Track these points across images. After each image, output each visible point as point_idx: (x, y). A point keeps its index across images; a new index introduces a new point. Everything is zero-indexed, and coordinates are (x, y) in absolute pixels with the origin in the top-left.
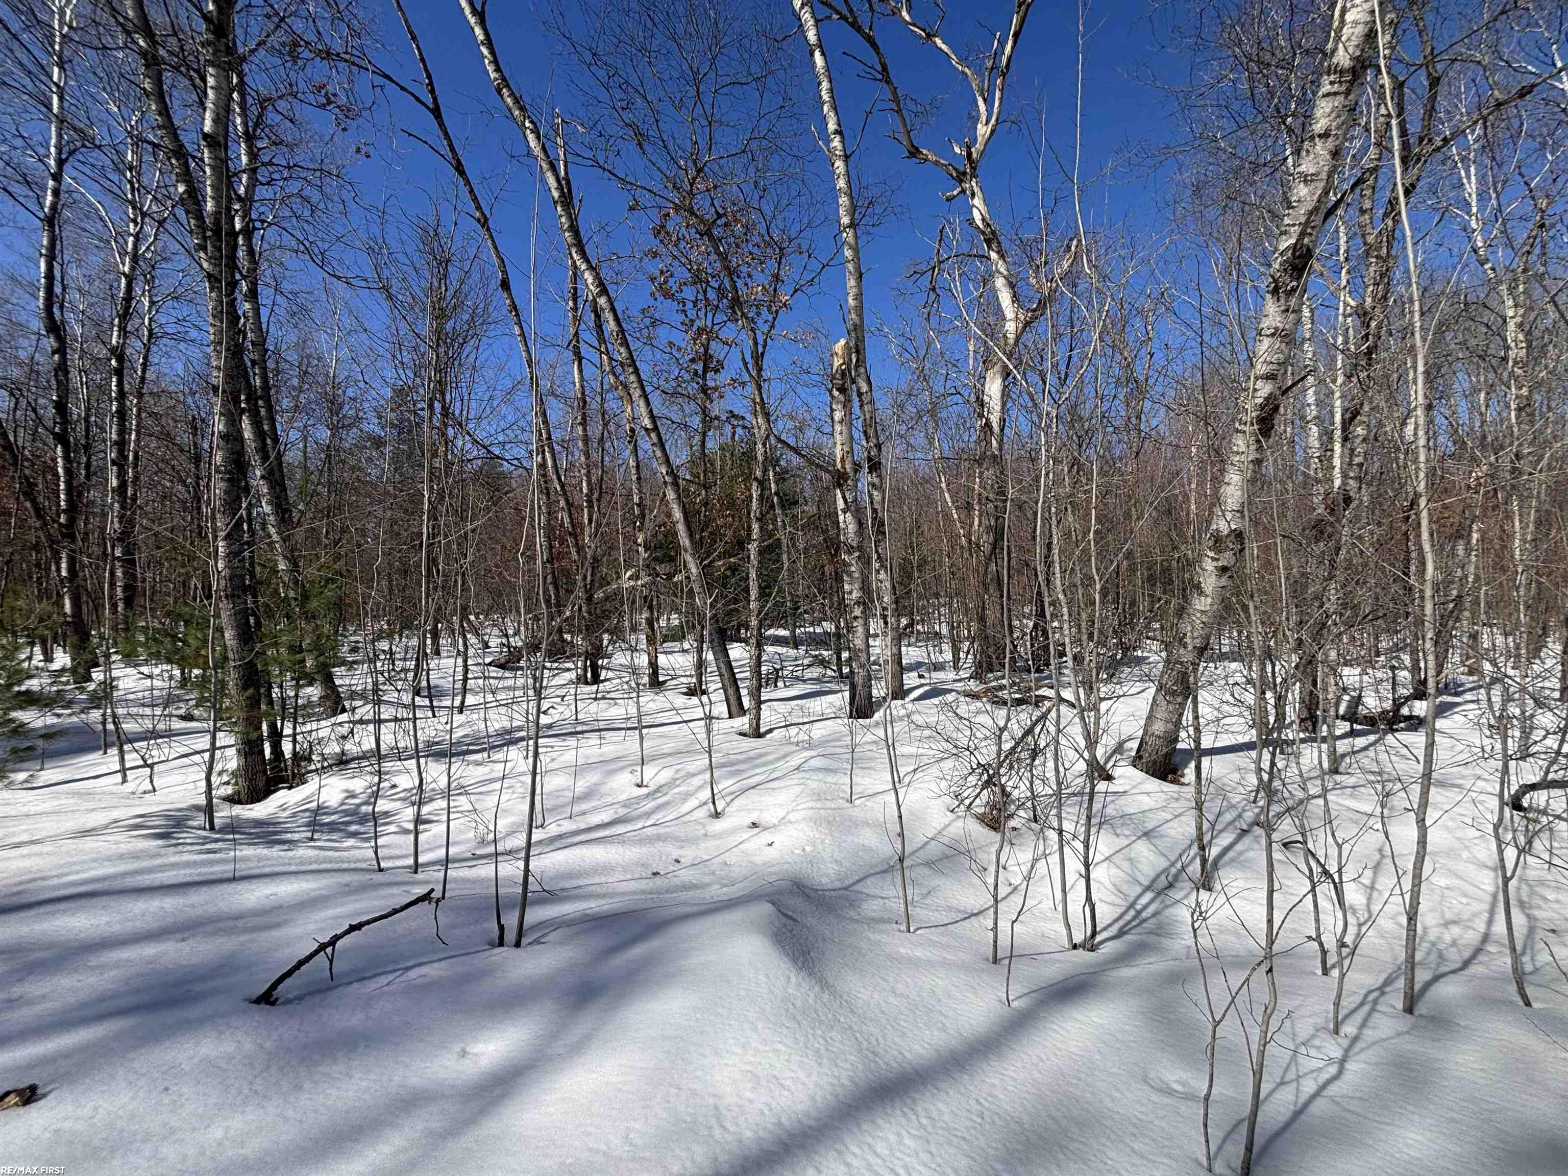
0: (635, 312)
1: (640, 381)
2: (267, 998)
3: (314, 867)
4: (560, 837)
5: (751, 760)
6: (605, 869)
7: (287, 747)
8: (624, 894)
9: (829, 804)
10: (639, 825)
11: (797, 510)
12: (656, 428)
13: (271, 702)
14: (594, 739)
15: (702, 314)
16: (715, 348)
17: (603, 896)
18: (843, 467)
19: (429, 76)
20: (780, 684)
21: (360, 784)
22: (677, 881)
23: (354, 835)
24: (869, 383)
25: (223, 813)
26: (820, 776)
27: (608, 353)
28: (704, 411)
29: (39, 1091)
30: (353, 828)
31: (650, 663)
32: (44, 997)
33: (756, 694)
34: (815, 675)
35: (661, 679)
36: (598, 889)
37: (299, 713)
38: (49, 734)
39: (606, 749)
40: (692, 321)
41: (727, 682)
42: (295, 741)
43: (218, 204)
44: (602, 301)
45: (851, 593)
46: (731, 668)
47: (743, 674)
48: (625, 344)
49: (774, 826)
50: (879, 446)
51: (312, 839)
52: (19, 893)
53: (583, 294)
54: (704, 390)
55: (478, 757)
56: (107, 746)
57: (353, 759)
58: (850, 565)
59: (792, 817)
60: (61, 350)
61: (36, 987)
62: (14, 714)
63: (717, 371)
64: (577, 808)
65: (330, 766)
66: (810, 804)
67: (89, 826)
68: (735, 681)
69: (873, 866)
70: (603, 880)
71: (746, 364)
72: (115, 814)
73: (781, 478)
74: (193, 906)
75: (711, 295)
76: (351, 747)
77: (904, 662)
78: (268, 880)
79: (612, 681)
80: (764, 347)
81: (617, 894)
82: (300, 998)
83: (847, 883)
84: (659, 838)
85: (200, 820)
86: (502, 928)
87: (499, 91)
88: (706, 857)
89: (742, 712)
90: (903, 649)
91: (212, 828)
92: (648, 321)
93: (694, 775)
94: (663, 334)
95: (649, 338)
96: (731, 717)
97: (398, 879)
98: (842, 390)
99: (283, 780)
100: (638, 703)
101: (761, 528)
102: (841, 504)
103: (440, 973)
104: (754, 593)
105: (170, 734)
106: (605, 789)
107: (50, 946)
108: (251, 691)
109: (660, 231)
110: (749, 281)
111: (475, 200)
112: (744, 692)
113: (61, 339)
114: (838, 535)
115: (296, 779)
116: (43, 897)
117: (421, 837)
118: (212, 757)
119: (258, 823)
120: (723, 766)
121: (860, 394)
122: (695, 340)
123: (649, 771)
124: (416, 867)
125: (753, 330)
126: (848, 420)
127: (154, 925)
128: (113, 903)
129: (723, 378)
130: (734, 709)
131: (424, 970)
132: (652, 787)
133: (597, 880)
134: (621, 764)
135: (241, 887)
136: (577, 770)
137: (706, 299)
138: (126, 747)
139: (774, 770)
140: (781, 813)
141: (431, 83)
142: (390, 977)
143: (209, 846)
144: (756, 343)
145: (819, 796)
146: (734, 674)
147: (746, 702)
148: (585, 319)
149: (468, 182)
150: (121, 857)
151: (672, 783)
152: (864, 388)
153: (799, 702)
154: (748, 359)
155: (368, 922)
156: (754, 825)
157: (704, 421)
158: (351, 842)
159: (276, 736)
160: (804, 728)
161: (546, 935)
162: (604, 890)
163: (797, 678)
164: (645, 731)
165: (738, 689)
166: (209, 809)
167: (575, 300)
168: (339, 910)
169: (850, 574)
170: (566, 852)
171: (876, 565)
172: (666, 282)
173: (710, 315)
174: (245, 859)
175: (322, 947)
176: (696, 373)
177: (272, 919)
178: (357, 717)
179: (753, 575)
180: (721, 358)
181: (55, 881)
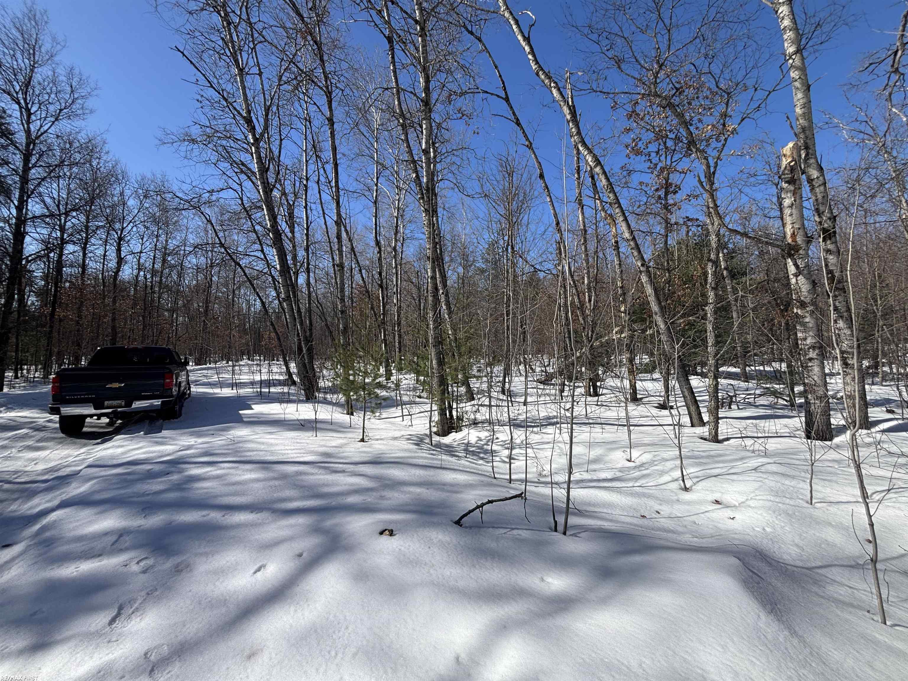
0: (617, 169)
1: (623, 211)
2: (458, 523)
3: (468, 470)
4: (582, 481)
5: (712, 458)
6: (610, 505)
7: (454, 413)
8: (623, 523)
9: (788, 501)
10: (631, 484)
11: (746, 279)
12: (634, 239)
13: (448, 393)
14: (598, 429)
15: (663, 158)
16: (675, 178)
17: (611, 521)
18: (794, 240)
19: (503, 83)
20: (734, 407)
21: (484, 434)
22: (657, 524)
23: (482, 459)
24: (821, 169)
25: (436, 439)
26: (778, 478)
27: (599, 199)
28: (667, 221)
29: (394, 533)
30: (482, 455)
31: (631, 386)
32: (390, 499)
33: (714, 412)
34: (766, 403)
35: (639, 396)
36: (607, 516)
37: (458, 399)
38: (385, 399)
39: (606, 435)
40: (656, 165)
41: (689, 403)
42: (457, 411)
43: (428, 179)
44: (598, 170)
45: (805, 339)
46: (693, 393)
47: (703, 398)
48: (612, 191)
49: (735, 506)
50: (833, 219)
51: (466, 457)
52: (379, 457)
53: (584, 168)
54: (666, 207)
55: (535, 429)
56: (397, 406)
57: (479, 423)
58: (804, 317)
59: (752, 503)
60: (380, 252)
61: (388, 494)
62: (376, 390)
63: (675, 192)
64: (592, 467)
65: (471, 424)
66: (769, 497)
67: (396, 436)
68: (696, 402)
69: (837, 559)
70: (610, 512)
71: (701, 183)
72: (403, 433)
73: (730, 257)
74: (429, 476)
75: (670, 143)
76: (479, 417)
77: (868, 398)
78: (452, 471)
79: (606, 396)
80: (715, 167)
81: (620, 522)
82: (471, 527)
83: (809, 565)
84: (644, 495)
85: (427, 440)
86: (556, 522)
87: (537, 74)
88: (680, 515)
89: (702, 423)
90: (867, 387)
91: (432, 445)
92: (625, 173)
93: (667, 460)
94: (635, 179)
95: (626, 183)
96: (693, 426)
97: (503, 484)
98: (791, 181)
99: (453, 428)
100: (626, 410)
101: (716, 295)
102: (792, 269)
103: (527, 536)
104: (711, 341)
105: (415, 403)
106: (607, 459)
107: (389, 479)
108: (442, 387)
109: (633, 114)
110: (700, 125)
111: (526, 136)
112: (703, 410)
113: (380, 249)
114: (789, 294)
115: (458, 429)
116: (385, 460)
117: (512, 465)
118: (431, 414)
119: (447, 446)
120: (689, 457)
121: (810, 181)
122: (658, 176)
123: (635, 454)
124: (510, 481)
125: (706, 158)
126: (798, 204)
127: (419, 480)
128: (405, 467)
129: (681, 196)
130: (695, 421)
131: (520, 532)
132: (638, 463)
133: (605, 511)
134: (617, 446)
135: (444, 472)
136: (590, 445)
137: (666, 148)
138: (404, 407)
139: (732, 467)
140: (741, 499)
141: (504, 86)
142: (505, 531)
143: (431, 452)
144: (708, 167)
145: (776, 493)
146: (695, 397)
147: (706, 417)
148: (585, 182)
149: (522, 128)
150: (406, 450)
151: (652, 463)
152: (815, 174)
153: (754, 421)
154: (703, 179)
155: (496, 501)
156: (717, 502)
157: (666, 227)
158: (481, 462)
159: (451, 408)
160: (760, 441)
161: (579, 533)
162: (610, 518)
163: (749, 404)
164: (632, 428)
165: (698, 407)
166: (430, 437)
167: (579, 173)
168: (481, 492)
169: (804, 325)
170: (586, 490)
171: (833, 316)
172: (636, 145)
173: (669, 157)
174: (444, 460)
175: (478, 507)
176: (660, 197)
177: (455, 489)
178: (480, 403)
179: (710, 327)
180: (678, 183)
181: (388, 455)
